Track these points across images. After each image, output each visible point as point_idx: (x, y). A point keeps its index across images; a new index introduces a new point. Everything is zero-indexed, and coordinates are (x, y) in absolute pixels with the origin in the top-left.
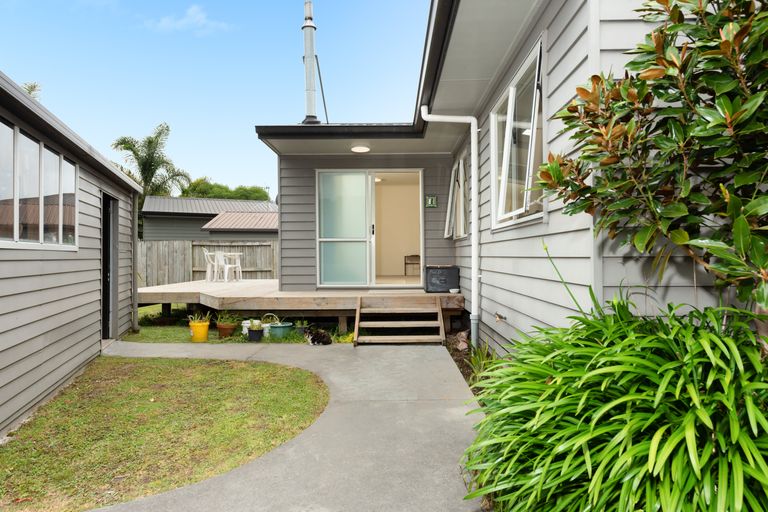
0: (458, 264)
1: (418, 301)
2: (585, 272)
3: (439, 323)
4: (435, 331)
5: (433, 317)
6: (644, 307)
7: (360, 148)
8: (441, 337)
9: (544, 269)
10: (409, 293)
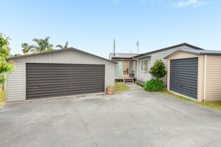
0: (134, 73)
1: (128, 78)
2: (150, 77)
3: (133, 80)
4: (132, 81)
5: (132, 80)
6: (154, 79)
7: (122, 59)
8: (133, 82)
9: (148, 76)
10: (127, 77)
